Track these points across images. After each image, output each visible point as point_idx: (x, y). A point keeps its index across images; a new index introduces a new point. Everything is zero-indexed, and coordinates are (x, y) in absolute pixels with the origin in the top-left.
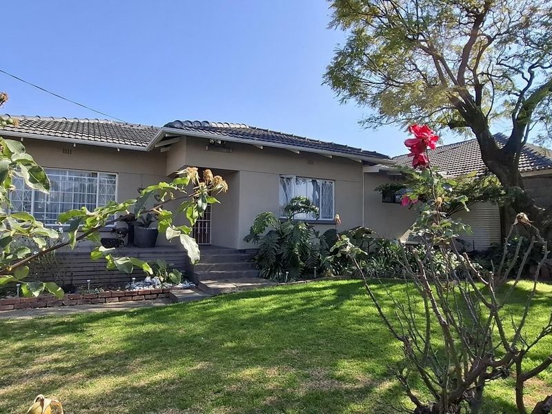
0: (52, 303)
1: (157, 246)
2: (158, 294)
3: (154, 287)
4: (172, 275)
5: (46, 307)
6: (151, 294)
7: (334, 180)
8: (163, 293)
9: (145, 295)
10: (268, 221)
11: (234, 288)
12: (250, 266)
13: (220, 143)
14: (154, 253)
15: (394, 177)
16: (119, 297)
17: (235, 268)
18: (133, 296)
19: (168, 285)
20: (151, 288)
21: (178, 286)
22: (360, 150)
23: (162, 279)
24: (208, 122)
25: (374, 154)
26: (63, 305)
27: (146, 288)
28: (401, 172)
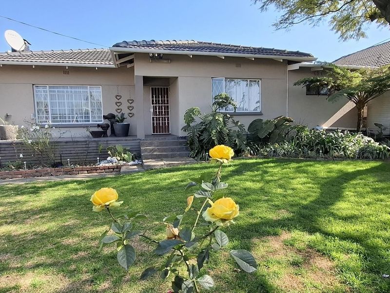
0: (45, 174)
1: (129, 136)
2: (114, 169)
3: (112, 163)
4: (126, 156)
5: (41, 176)
6: (109, 169)
7: (261, 79)
8: (117, 168)
9: (105, 169)
10: (194, 114)
11: (162, 165)
12: (184, 149)
13: (156, 55)
14: (117, 140)
15: (317, 72)
16: (87, 171)
17: (173, 150)
18: (96, 170)
19: (122, 162)
20: (110, 165)
21: (129, 164)
22: (285, 51)
23: (119, 159)
24: (154, 41)
25: (298, 54)
26: (52, 175)
27: (107, 165)
28: (322, 67)
